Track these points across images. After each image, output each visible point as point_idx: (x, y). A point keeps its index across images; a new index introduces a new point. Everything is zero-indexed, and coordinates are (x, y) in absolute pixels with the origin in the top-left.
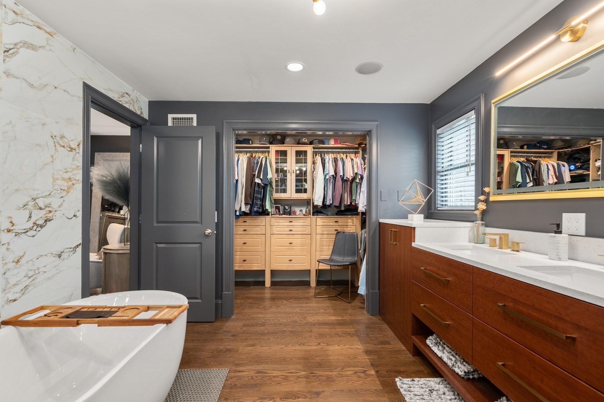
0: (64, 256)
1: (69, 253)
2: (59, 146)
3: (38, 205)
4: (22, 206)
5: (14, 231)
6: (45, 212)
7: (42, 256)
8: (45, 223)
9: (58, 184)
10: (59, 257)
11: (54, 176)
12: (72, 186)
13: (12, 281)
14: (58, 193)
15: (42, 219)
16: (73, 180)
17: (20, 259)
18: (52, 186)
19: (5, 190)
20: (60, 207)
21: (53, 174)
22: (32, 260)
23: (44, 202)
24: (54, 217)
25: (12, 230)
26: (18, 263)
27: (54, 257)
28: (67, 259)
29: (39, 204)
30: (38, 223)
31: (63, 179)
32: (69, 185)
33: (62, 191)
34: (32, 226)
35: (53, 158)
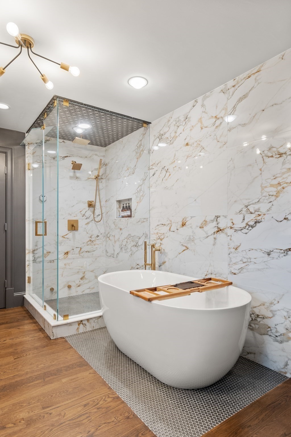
0: (273, 255)
1: (279, 254)
2: (268, 157)
3: (249, 210)
4: (239, 212)
5: (234, 228)
6: (255, 216)
7: (252, 249)
8: (255, 225)
9: (266, 192)
10: (268, 255)
11: (262, 185)
12: (282, 190)
13: (234, 260)
14: (266, 199)
15: (253, 221)
16: (283, 184)
17: (237, 248)
18: (261, 194)
19: (229, 202)
20: (269, 211)
21: (262, 184)
22: (245, 251)
23: (254, 208)
24: (263, 220)
25: (233, 227)
26: (237, 250)
27: (263, 254)
28: (277, 259)
29: (250, 209)
30: (249, 224)
31: (272, 186)
32: (279, 190)
33: (271, 196)
34: (245, 226)
35: (261, 171)
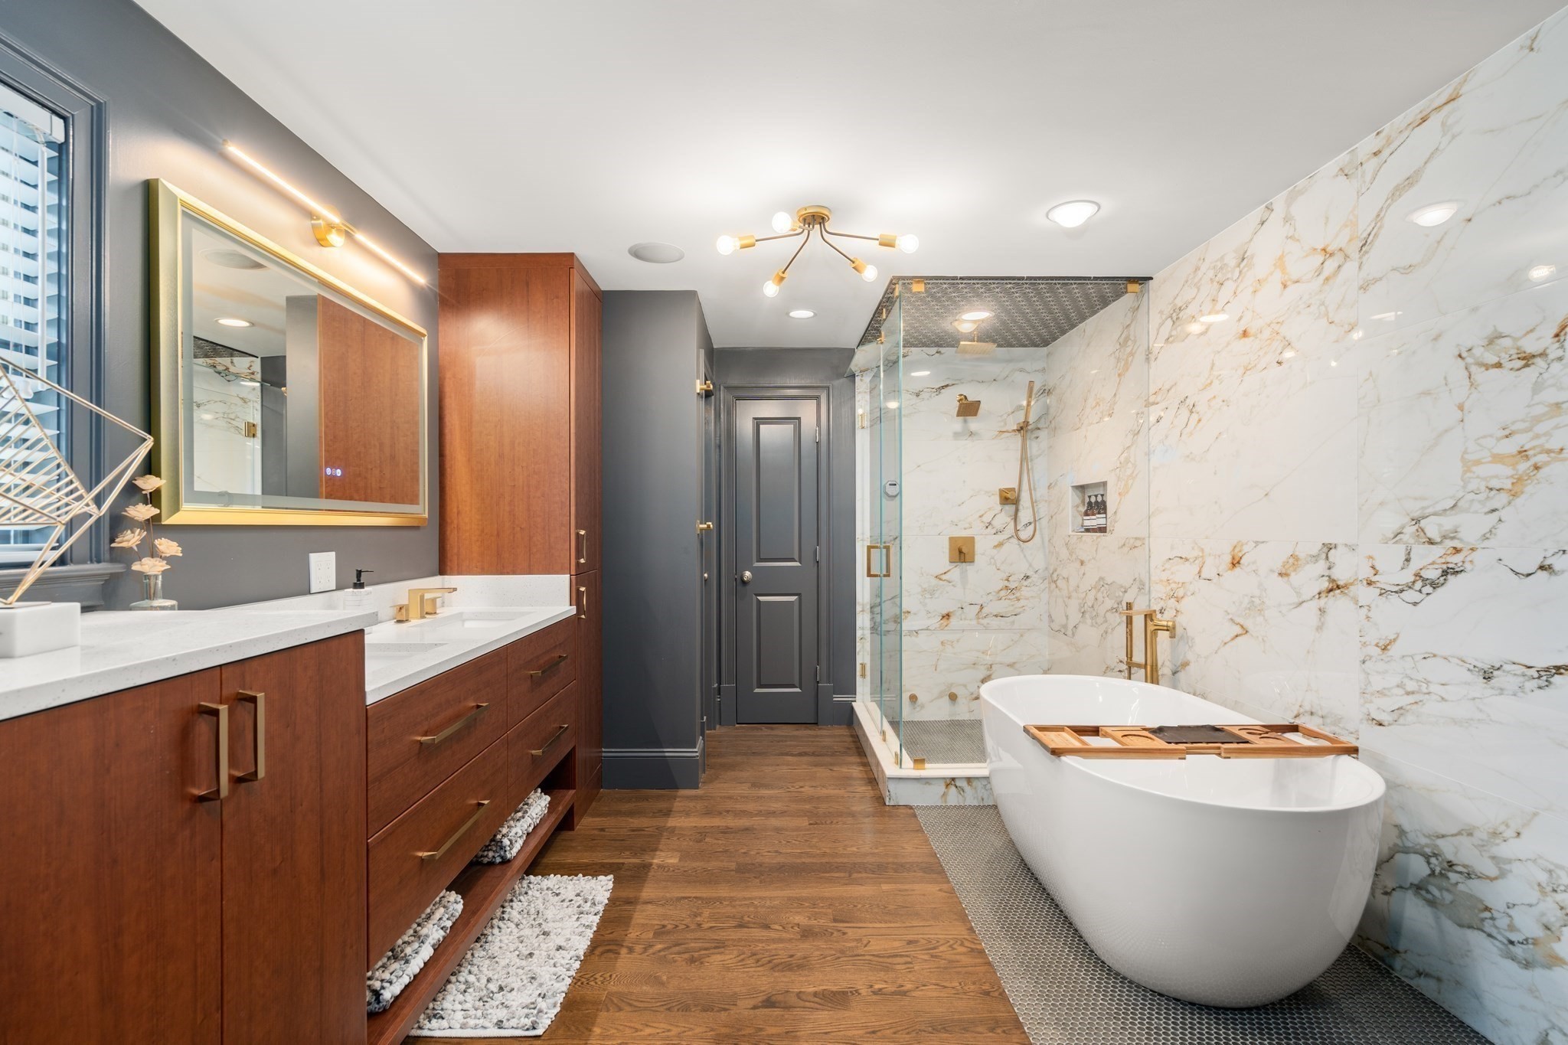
0: (1499, 679)
1: (1522, 679)
2: (1483, 369)
3: (1425, 534)
4: (1392, 536)
5: (1378, 585)
6: (1443, 552)
7: (1435, 656)
8: (1442, 579)
9: (1478, 477)
10: (1484, 678)
11: (1466, 456)
12: (1532, 474)
13: (1378, 682)
14: (1479, 502)
15: (1436, 566)
16: (1535, 455)
17: (1388, 645)
18: (1462, 483)
19: (1363, 505)
20: (1487, 538)
21: (1465, 452)
22: (1412, 656)
23: (1440, 525)
24: (1468, 566)
25: (1374, 582)
26: (1386, 652)
27: (1469, 673)
28: (1515, 695)
29: (1426, 531)
30: (1426, 574)
31: (1497, 458)
32: (1520, 472)
33: (1493, 492)
34: (1412, 580)
35: (1462, 411)
